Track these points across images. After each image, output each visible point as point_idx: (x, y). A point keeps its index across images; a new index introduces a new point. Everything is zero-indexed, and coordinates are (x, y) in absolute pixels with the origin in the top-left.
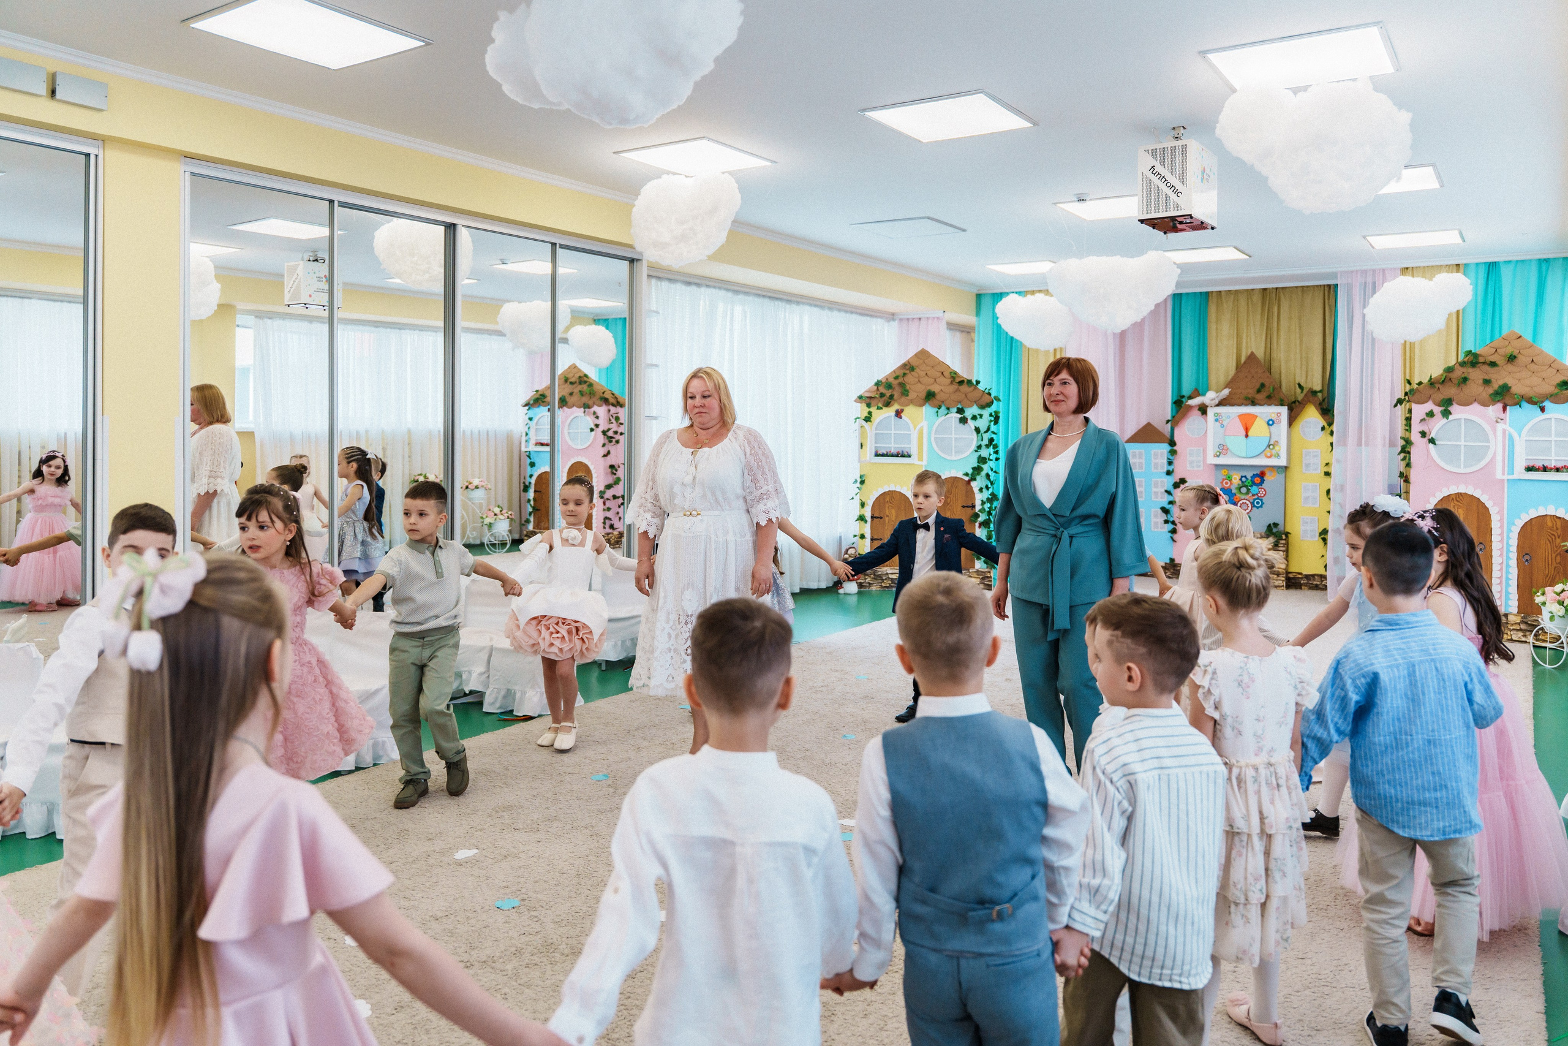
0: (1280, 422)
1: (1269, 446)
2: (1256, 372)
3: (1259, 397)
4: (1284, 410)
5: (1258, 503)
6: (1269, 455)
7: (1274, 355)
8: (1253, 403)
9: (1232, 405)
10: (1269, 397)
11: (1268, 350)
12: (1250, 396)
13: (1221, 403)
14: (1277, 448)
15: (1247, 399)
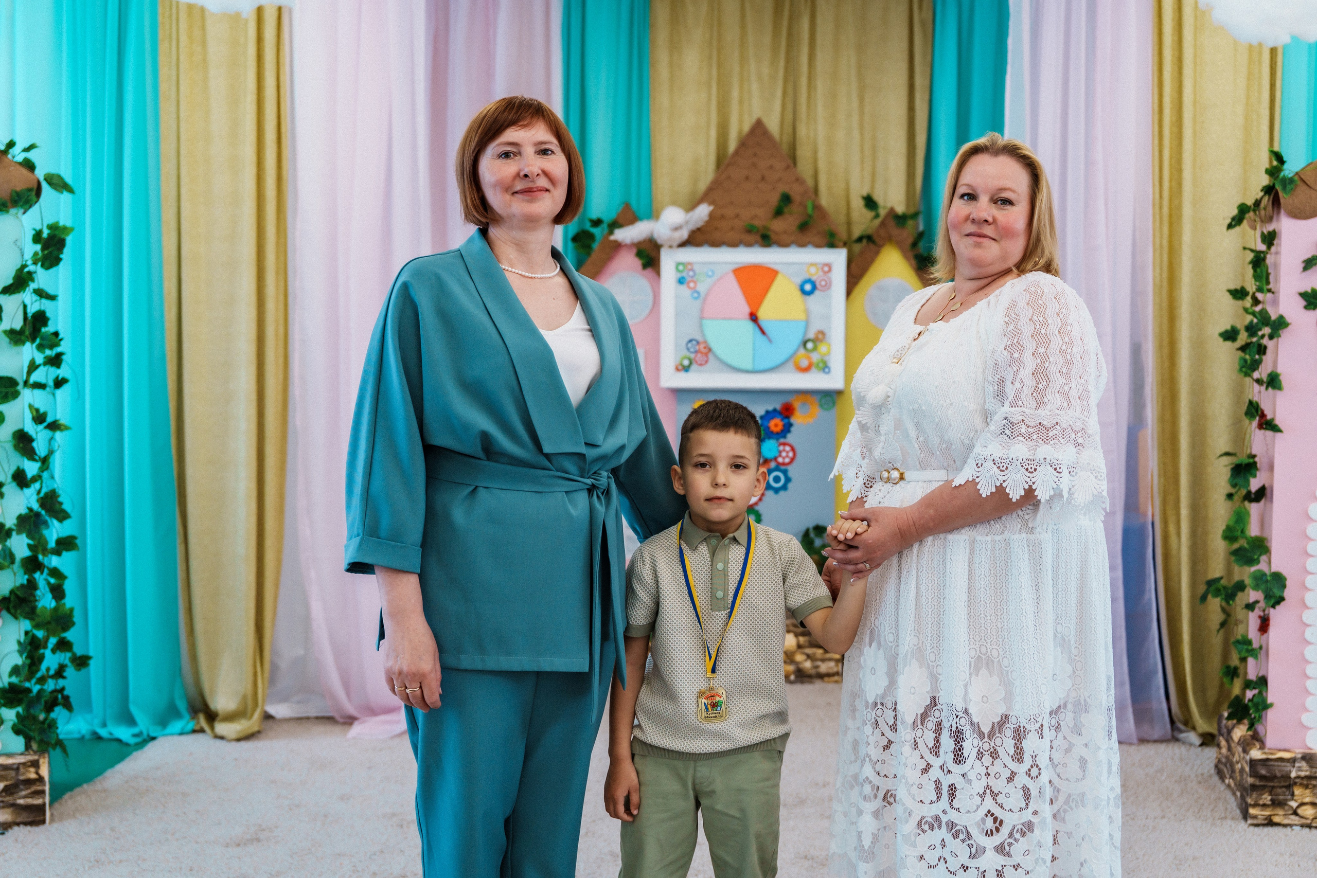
0: (828, 286)
1: (805, 343)
2: (771, 167)
3: (777, 225)
4: (838, 258)
5: (777, 479)
6: (805, 364)
7: (802, 131)
8: (766, 240)
9: (715, 244)
10: (804, 227)
11: (789, 117)
12: (757, 223)
13: (696, 238)
14: (823, 348)
15: (749, 230)
